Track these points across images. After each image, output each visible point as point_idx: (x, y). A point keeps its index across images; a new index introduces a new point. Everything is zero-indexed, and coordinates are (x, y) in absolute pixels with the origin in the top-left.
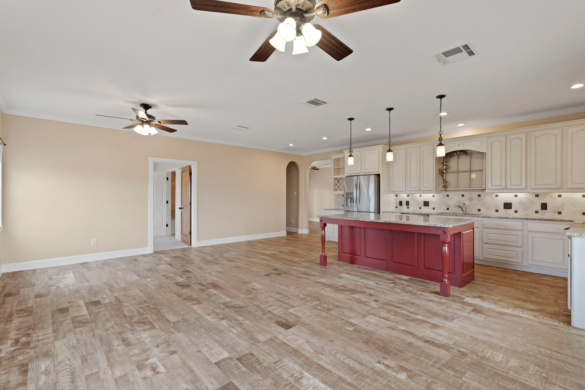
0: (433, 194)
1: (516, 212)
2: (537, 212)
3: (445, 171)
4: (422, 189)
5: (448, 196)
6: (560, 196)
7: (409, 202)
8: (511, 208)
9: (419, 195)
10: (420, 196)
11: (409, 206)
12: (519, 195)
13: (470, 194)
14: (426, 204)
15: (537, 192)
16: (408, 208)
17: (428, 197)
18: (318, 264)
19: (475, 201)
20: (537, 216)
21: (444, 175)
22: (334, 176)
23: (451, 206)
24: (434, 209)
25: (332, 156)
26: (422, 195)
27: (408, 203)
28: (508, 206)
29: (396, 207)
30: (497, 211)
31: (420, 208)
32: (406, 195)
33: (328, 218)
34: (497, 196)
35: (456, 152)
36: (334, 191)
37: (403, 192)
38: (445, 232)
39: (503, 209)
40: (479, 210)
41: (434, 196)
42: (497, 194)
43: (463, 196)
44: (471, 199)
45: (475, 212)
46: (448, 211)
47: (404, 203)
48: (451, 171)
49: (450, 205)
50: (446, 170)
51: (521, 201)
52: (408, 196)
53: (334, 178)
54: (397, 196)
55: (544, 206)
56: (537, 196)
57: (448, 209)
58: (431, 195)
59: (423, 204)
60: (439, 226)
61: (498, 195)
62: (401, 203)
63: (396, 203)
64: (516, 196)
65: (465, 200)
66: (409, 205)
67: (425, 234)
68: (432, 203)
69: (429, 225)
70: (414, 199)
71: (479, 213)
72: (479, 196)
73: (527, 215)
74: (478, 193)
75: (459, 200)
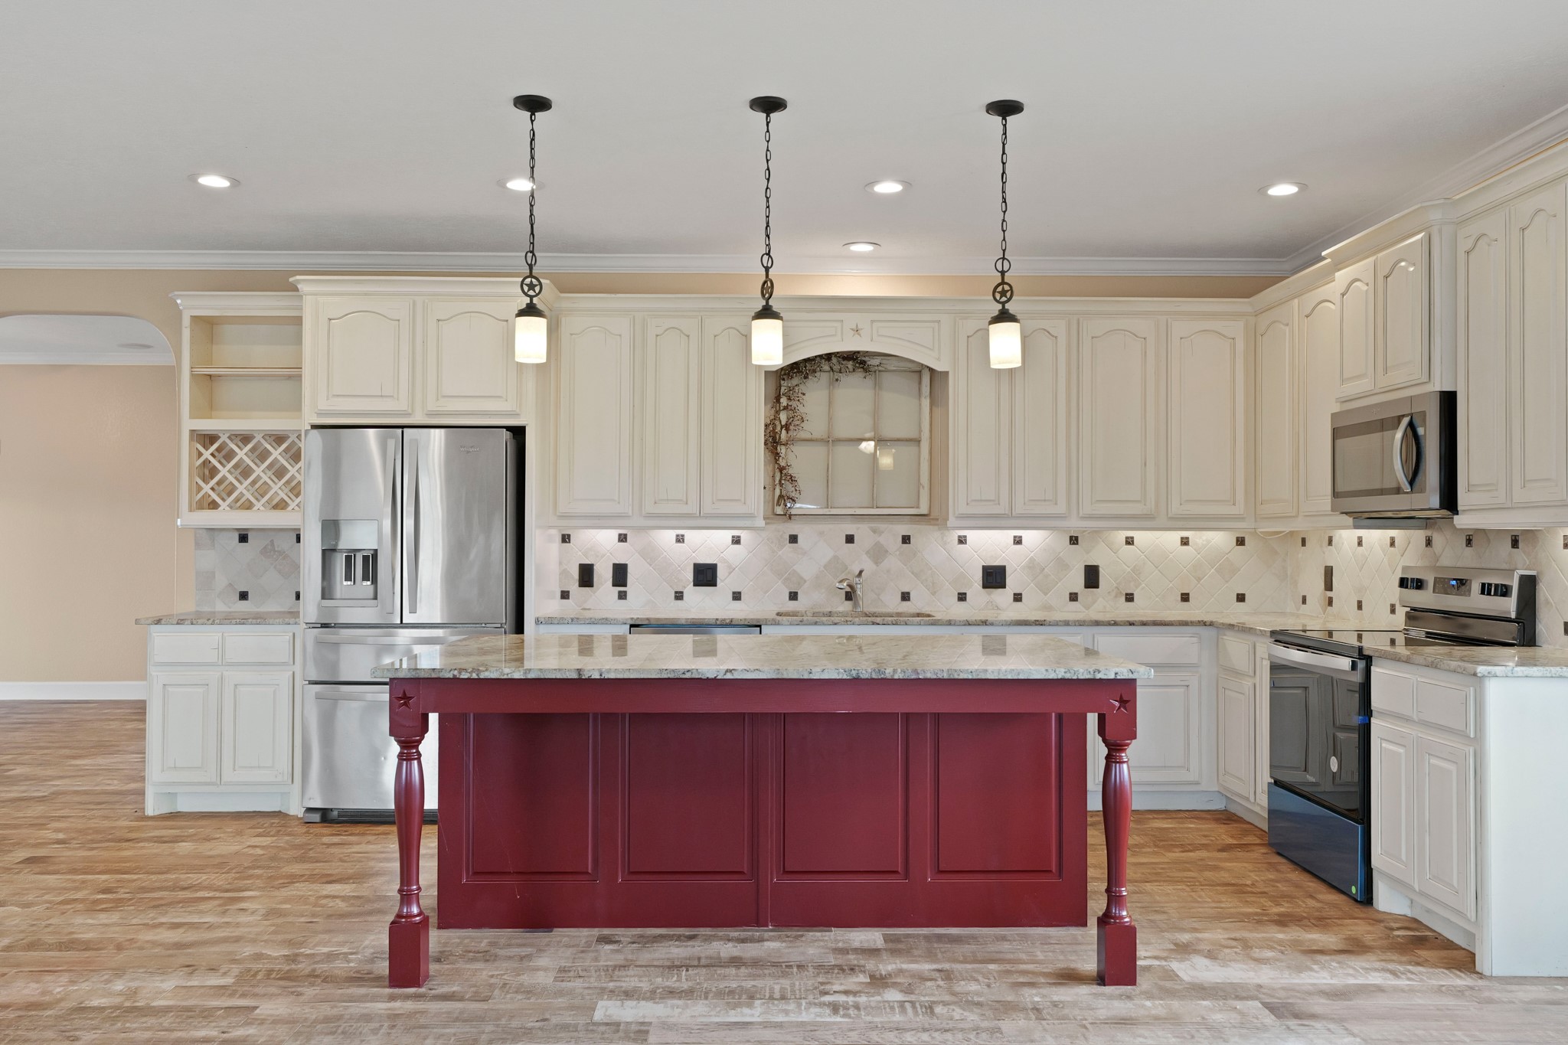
0: (736, 533)
1: (1018, 598)
2: (1074, 597)
3: (784, 431)
4: (708, 508)
5: (793, 539)
6: (1130, 541)
7: (630, 570)
8: (1004, 587)
9: (670, 535)
10: (680, 539)
11: (629, 589)
12: (1028, 536)
13: (874, 531)
14: (705, 575)
15: (1075, 525)
16: (622, 596)
17: (711, 544)
18: (376, 980)
19: (892, 562)
20: (1074, 611)
21: (782, 450)
22: (192, 417)
23: (805, 581)
24: (737, 596)
25: (179, 296)
26: (689, 535)
27: (620, 575)
28: (994, 577)
29: (565, 595)
30: (962, 597)
31: (679, 596)
32: (613, 535)
33: (465, 676)
34: (962, 541)
35: (828, 357)
36: (191, 510)
37: (599, 521)
38: (1128, 701)
39: (980, 588)
40: (905, 597)
41: (736, 541)
42: (962, 533)
43: (850, 539)
44: (878, 554)
45: (893, 604)
46: (792, 606)
47: (603, 574)
48: (807, 436)
49: (802, 578)
50: (787, 430)
51: (1032, 560)
52: (623, 538)
53: (192, 431)
54: (566, 539)
55: (1092, 577)
56: (1074, 540)
57: (793, 596)
58: (727, 535)
59: (689, 575)
60: (1112, 676)
61: (965, 537)
62: (586, 575)
63: (564, 573)
64: (1018, 541)
65: (857, 559)
66: (625, 585)
67: (937, 717)
68: (731, 569)
69: (1068, 676)
70: (650, 554)
71: (905, 607)
72: (906, 539)
73: (1048, 608)
74: (904, 529)
75: (836, 558)
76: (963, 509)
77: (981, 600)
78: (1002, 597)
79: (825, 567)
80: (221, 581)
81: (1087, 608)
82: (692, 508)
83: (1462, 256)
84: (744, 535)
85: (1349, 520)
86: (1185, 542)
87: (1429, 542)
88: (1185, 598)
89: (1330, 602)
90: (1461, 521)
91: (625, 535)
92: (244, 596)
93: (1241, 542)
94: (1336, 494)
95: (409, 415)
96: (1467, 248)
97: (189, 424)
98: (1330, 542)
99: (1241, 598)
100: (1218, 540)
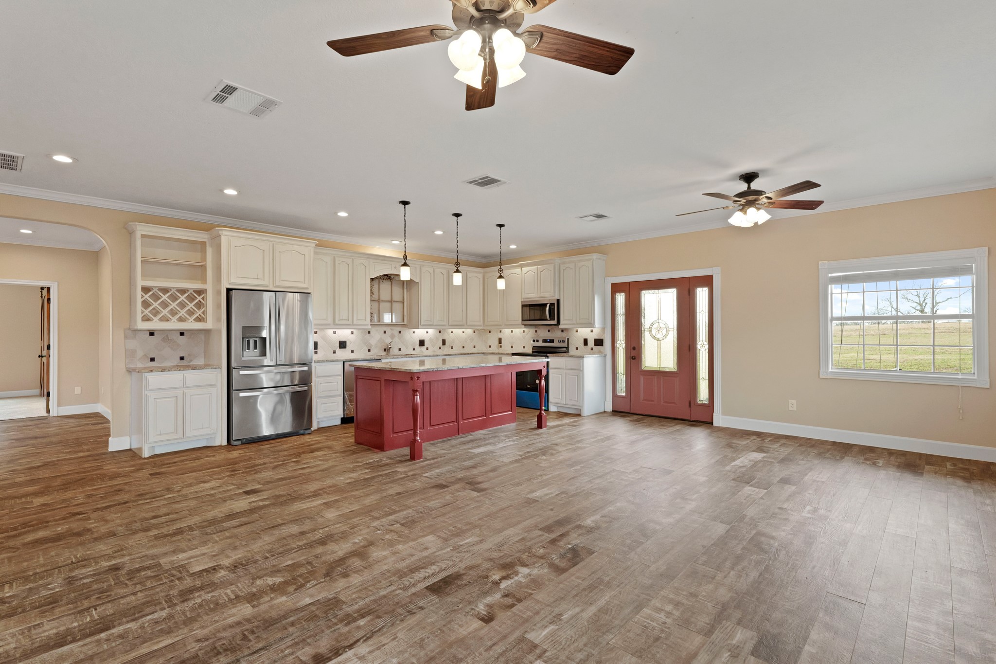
0: (352, 330)
4: (355, 322)
5: (369, 332)
7: (318, 344)
8: (424, 345)
9: (331, 332)
10: (335, 333)
11: (318, 350)
12: (429, 331)
13: (391, 330)
14: (343, 345)
15: (441, 328)
16: (316, 353)
17: (343, 334)
19: (396, 339)
20: (440, 352)
22: (142, 280)
24: (352, 351)
26: (337, 331)
27: (315, 345)
28: (422, 343)
31: (334, 352)
34: (414, 332)
39: (418, 346)
41: (352, 333)
42: (414, 330)
43: (385, 332)
44: (392, 336)
45: (397, 352)
49: (371, 345)
51: (430, 338)
53: (141, 286)
55: (444, 342)
57: (369, 351)
58: (349, 331)
59: (338, 345)
64: (427, 332)
65: (386, 338)
66: (317, 349)
68: (351, 342)
70: (325, 338)
71: (400, 353)
72: (400, 332)
73: (434, 351)
74: (399, 329)
75: (381, 338)
76: (422, 323)
77: (419, 350)
78: (424, 348)
79: (378, 341)
80: (140, 354)
81: (443, 351)
82: (350, 322)
83: (562, 271)
84: (354, 331)
85: (524, 326)
86: (463, 332)
87: (536, 331)
88: (463, 347)
89: (501, 347)
90: (561, 327)
91: (317, 332)
92: (152, 360)
93: (474, 332)
94: (523, 320)
95: (267, 286)
96: (564, 268)
97: (140, 283)
98: (501, 332)
99: (474, 347)
100: (469, 331)
